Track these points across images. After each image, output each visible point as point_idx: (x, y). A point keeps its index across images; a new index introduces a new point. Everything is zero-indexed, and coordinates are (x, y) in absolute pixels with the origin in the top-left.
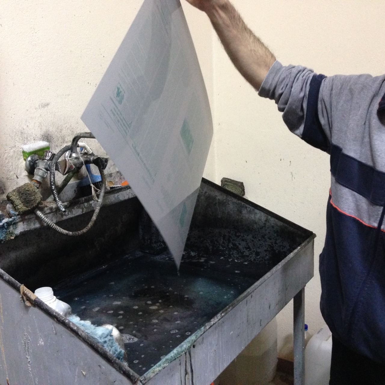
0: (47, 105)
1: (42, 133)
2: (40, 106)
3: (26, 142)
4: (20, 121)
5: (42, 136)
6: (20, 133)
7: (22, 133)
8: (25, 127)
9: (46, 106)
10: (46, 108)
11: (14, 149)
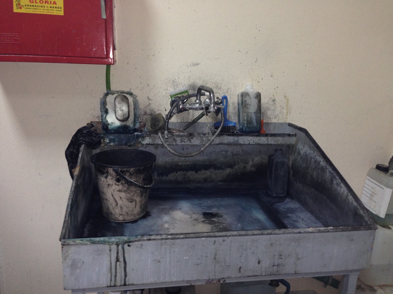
0: (198, 64)
1: (190, 83)
2: (192, 65)
3: (176, 88)
4: (173, 73)
5: (190, 85)
6: (172, 81)
7: (174, 81)
8: (177, 78)
9: (196, 65)
10: (196, 67)
11: (166, 91)
